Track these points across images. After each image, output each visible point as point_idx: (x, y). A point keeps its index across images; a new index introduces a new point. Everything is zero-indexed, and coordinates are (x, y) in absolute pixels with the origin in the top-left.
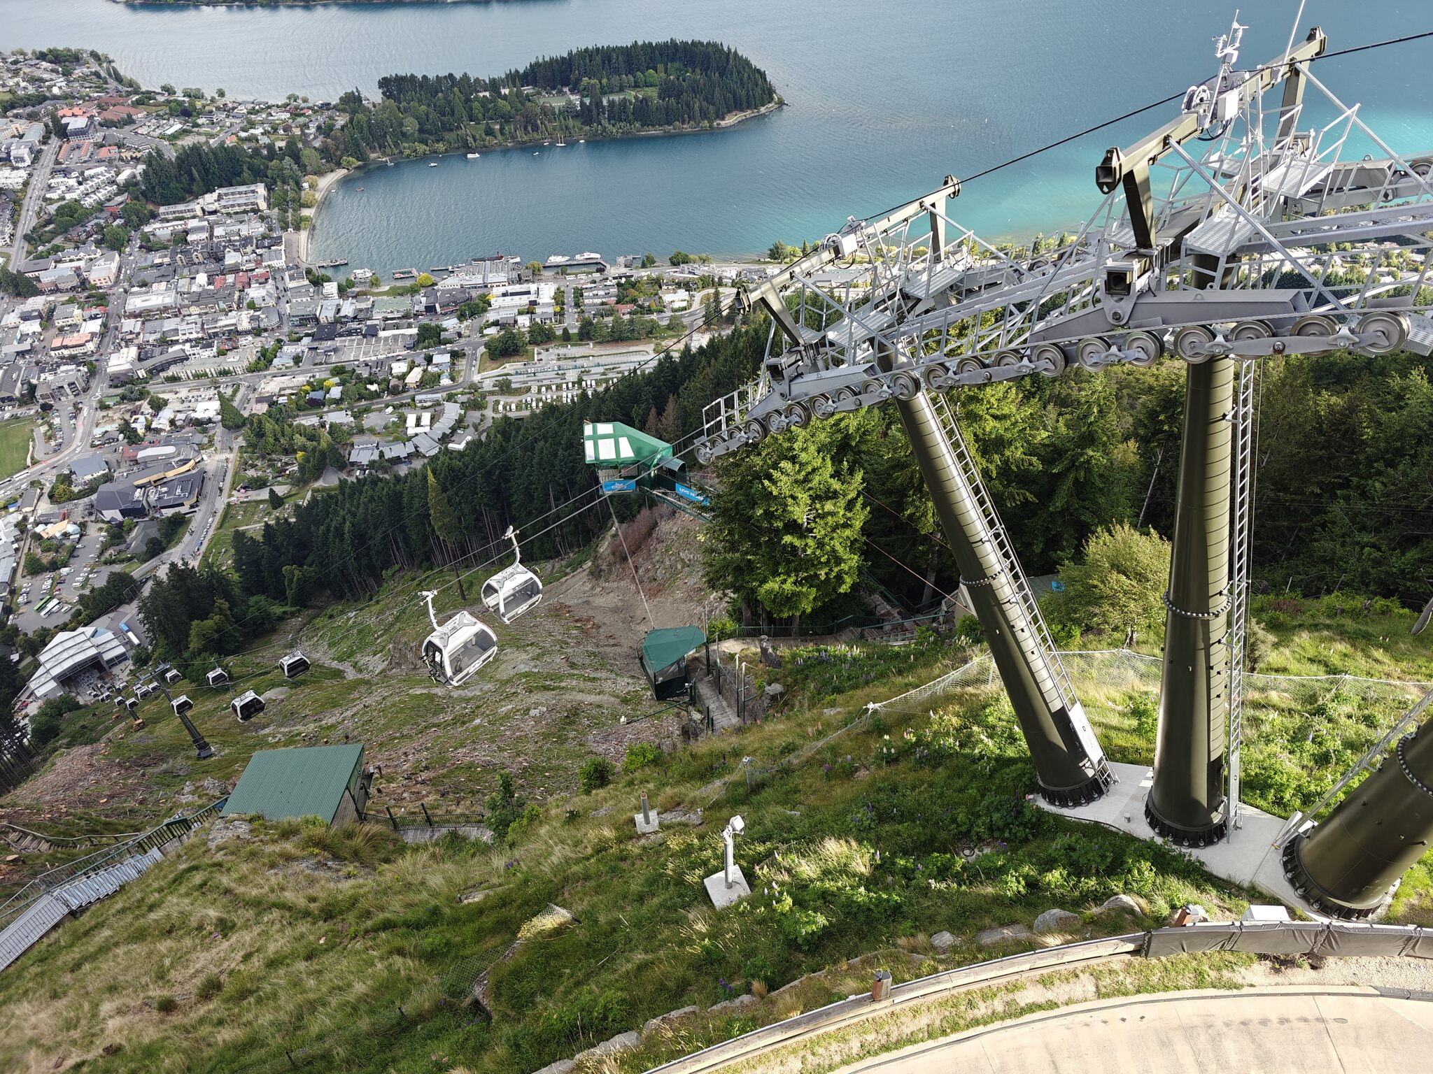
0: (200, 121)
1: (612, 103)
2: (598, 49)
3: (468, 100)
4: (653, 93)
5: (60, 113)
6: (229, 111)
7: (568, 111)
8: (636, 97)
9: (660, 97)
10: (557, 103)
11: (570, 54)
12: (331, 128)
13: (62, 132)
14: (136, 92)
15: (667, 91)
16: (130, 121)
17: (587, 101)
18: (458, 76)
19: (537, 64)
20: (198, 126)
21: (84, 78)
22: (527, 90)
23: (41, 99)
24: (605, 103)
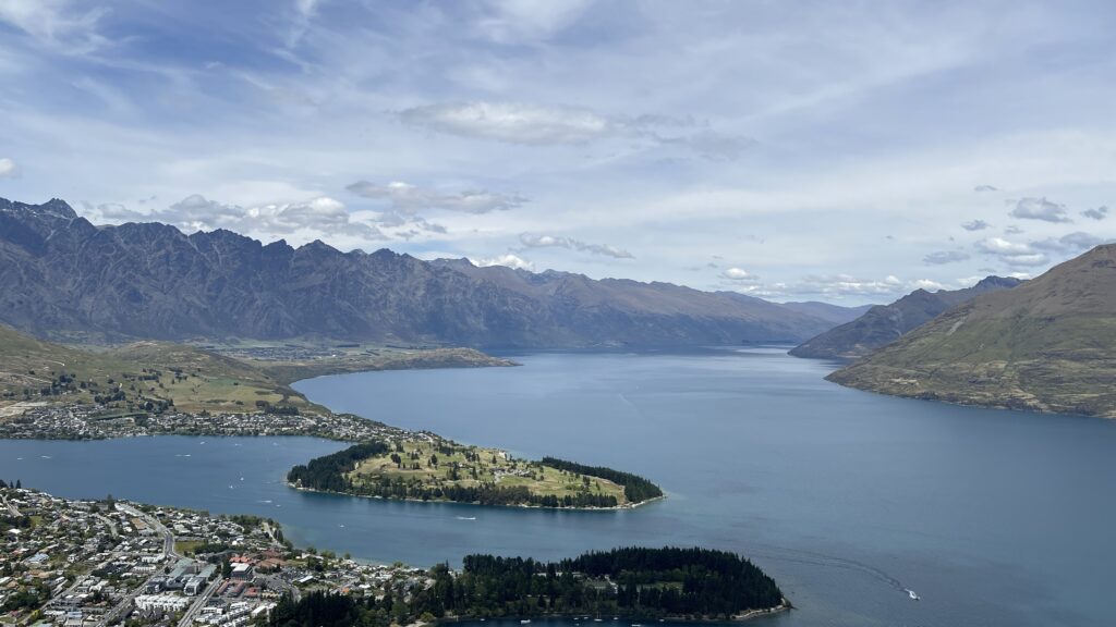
0: (327, 575)
1: (643, 591)
2: (636, 550)
3: (529, 577)
4: (679, 587)
5: (232, 560)
6: (349, 569)
7: (608, 594)
8: (664, 589)
9: (684, 590)
10: (600, 587)
11: (613, 551)
12: (421, 589)
13: (228, 572)
14: (289, 550)
15: (690, 585)
16: (277, 570)
17: (624, 588)
18: (524, 559)
19: (587, 556)
20: (323, 577)
21: (256, 537)
22: (576, 574)
23: (223, 548)
24: (638, 590)
